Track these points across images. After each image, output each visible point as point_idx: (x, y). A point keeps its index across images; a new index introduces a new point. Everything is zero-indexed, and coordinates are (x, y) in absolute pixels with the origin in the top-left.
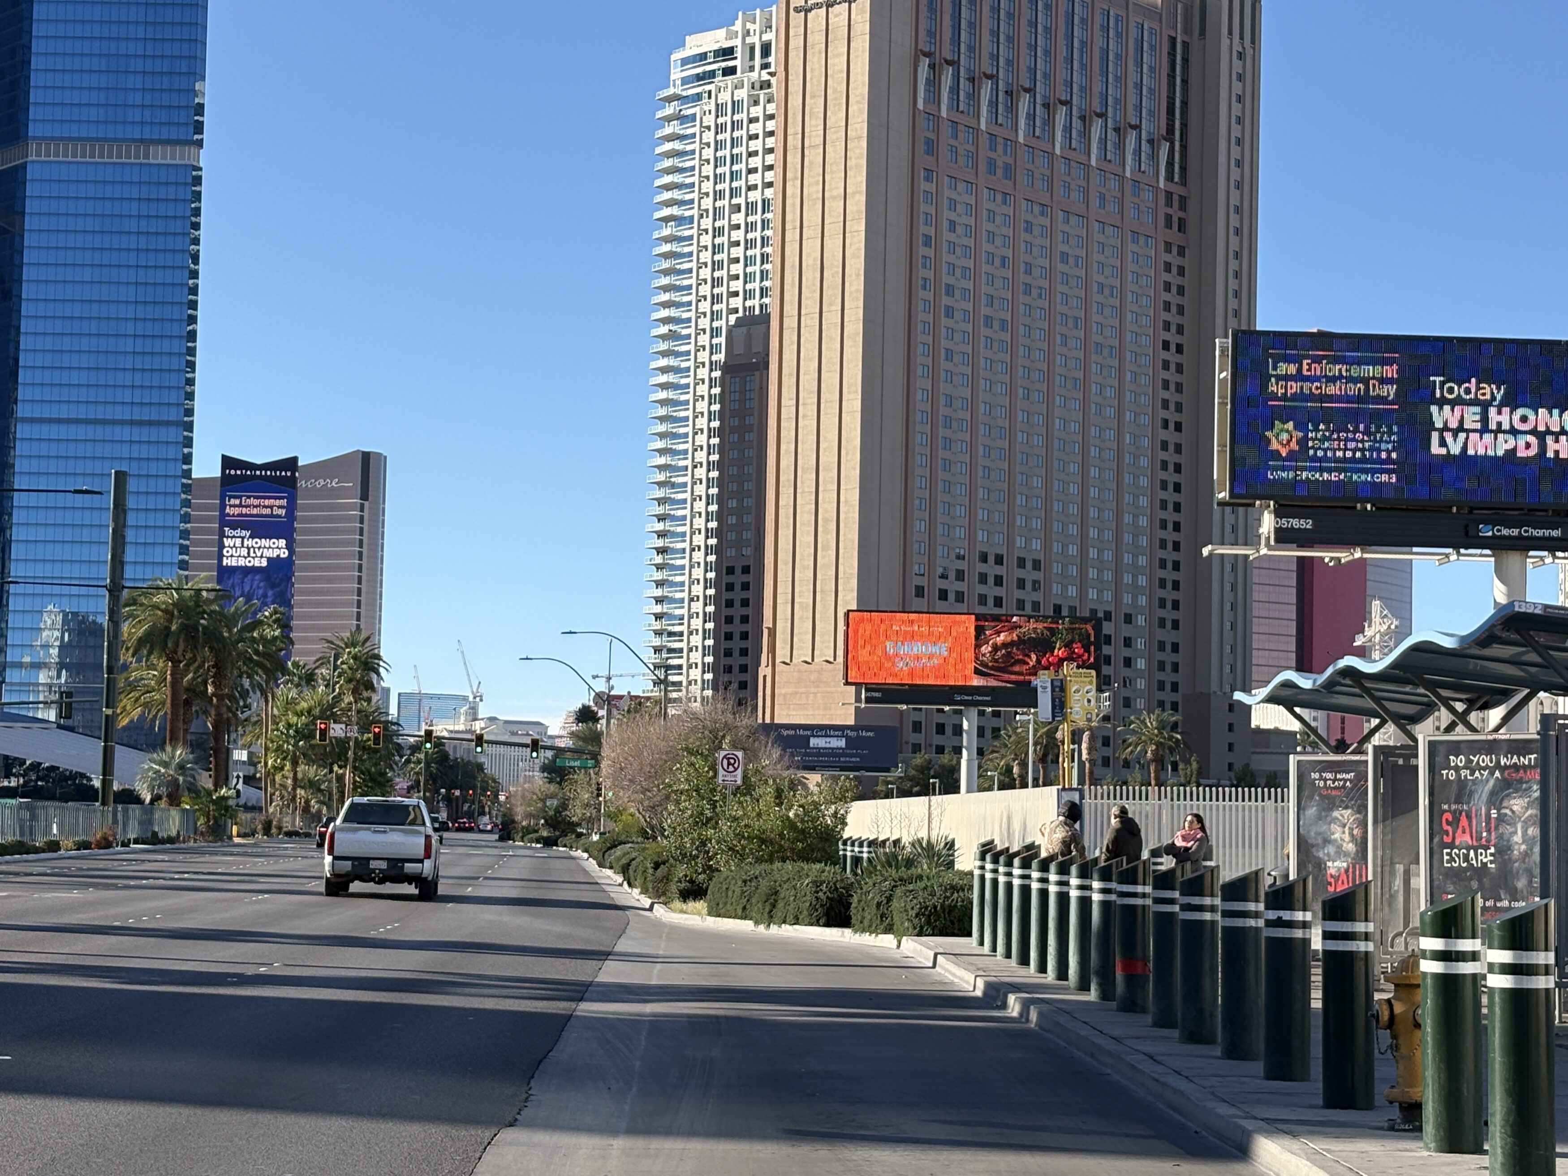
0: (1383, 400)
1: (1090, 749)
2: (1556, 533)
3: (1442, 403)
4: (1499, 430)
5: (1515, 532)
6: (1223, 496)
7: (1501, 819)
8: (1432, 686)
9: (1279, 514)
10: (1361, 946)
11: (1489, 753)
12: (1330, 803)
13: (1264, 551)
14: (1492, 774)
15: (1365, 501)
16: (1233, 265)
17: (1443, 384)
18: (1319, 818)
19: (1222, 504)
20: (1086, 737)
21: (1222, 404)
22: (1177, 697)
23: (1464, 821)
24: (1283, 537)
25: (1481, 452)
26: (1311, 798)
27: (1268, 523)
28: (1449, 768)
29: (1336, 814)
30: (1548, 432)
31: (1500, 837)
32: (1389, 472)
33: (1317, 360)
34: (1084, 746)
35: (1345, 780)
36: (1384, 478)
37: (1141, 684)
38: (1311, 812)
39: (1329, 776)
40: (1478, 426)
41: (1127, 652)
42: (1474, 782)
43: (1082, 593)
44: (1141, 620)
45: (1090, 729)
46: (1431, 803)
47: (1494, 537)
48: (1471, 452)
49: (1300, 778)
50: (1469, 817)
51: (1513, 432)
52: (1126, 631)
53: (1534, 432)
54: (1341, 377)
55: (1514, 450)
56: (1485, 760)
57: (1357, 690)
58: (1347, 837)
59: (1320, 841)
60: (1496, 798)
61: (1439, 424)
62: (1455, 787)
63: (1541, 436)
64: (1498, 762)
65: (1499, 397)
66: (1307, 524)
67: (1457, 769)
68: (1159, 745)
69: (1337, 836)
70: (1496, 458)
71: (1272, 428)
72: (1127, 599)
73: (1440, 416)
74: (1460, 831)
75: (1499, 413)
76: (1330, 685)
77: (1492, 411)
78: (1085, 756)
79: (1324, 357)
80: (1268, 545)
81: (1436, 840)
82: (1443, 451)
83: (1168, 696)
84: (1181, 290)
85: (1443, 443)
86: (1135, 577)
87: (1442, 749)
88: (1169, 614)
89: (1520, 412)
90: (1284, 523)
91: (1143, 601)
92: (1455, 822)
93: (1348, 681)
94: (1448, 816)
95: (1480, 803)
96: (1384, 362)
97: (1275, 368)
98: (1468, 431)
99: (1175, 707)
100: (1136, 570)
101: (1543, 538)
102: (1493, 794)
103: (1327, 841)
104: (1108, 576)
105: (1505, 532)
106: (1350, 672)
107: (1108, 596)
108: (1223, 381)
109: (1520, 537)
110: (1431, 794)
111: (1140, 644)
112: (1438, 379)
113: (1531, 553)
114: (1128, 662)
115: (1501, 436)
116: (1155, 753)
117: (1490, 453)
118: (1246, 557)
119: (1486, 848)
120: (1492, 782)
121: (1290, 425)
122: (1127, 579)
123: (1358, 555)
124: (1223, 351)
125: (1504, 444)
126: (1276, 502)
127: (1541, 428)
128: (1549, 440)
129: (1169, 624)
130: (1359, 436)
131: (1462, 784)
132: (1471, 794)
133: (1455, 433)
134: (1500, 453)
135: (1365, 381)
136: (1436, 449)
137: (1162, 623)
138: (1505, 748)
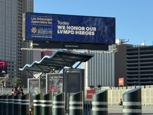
0: (50, 24)
1: (6, 84)
2: (77, 46)
3: (59, 25)
4: (68, 30)
5: (71, 46)
6: (24, 40)
7: (59, 87)
8: (49, 66)
9: (33, 43)
10: (27, 104)
11: (57, 76)
12: (34, 86)
13: (31, 49)
14: (57, 79)
15: (47, 41)
16: (30, 4)
17: (59, 22)
18: (32, 89)
19: (24, 41)
20: (5, 82)
21: (24, 25)
22: (21, 76)
23: (53, 87)
24: (34, 47)
25: (65, 33)
26: (31, 86)
27: (32, 44)
28: (50, 79)
29: (35, 88)
30: (76, 30)
31: (59, 90)
32: (51, 36)
33: (39, 17)
34: (5, 84)
35: (37, 83)
36: (50, 37)
37: (15, 74)
38: (31, 88)
39: (34, 82)
40: (65, 29)
41: (13, 68)
42: (55, 81)
43: (5, 58)
44: (15, 63)
45: (6, 81)
46: (48, 85)
47: (68, 47)
48: (64, 33)
49: (29, 82)
50: (54, 87)
51: (70, 30)
52: (13, 65)
53: (74, 30)
54: (43, 20)
55: (71, 33)
56: (56, 77)
57: (37, 67)
58: (37, 92)
59: (32, 93)
60: (58, 84)
61: (59, 29)
62: (51, 82)
63: (75, 31)
64: (58, 78)
65: (68, 24)
66: (38, 45)
67: (52, 79)
68: (17, 83)
69: (35, 92)
70: (68, 34)
71: (32, 29)
72: (13, 59)
73: (59, 27)
74: (52, 89)
75: (68, 27)
76: (33, 66)
77: (67, 27)
78: (5, 85)
79: (40, 17)
80: (32, 48)
81: (49, 91)
82: (59, 33)
83: (19, 76)
84: (21, 8)
85: (59, 32)
86: (14, 56)
87: (50, 76)
88: (20, 62)
89: (72, 27)
90: (34, 44)
91: (15, 60)
92: (52, 88)
93: (36, 65)
94: (50, 87)
95: (55, 84)
96: (50, 18)
97: (32, 19)
98: (64, 30)
99: (21, 78)
100: (14, 55)
101: (75, 47)
102: (57, 83)
103: (34, 93)
104: (9, 55)
105: (69, 46)
106: (36, 64)
107: (9, 59)
108: (24, 21)
109: (72, 47)
110: (48, 83)
111: (15, 67)
112: (59, 21)
113: (73, 50)
114: (13, 70)
115: (69, 31)
116: (16, 84)
117: (67, 33)
118: (28, 50)
119: (56, 92)
120: (57, 81)
121: (35, 28)
122: (13, 56)
123: (46, 50)
124: (24, 16)
125: (69, 32)
126: (33, 41)
127: (75, 29)
128: (76, 31)
129: (20, 64)
130: (46, 30)
131: (53, 81)
132: (54, 83)
133: (61, 30)
134: (68, 33)
135: (47, 21)
136: (58, 32)
137: (19, 63)
138: (59, 75)
